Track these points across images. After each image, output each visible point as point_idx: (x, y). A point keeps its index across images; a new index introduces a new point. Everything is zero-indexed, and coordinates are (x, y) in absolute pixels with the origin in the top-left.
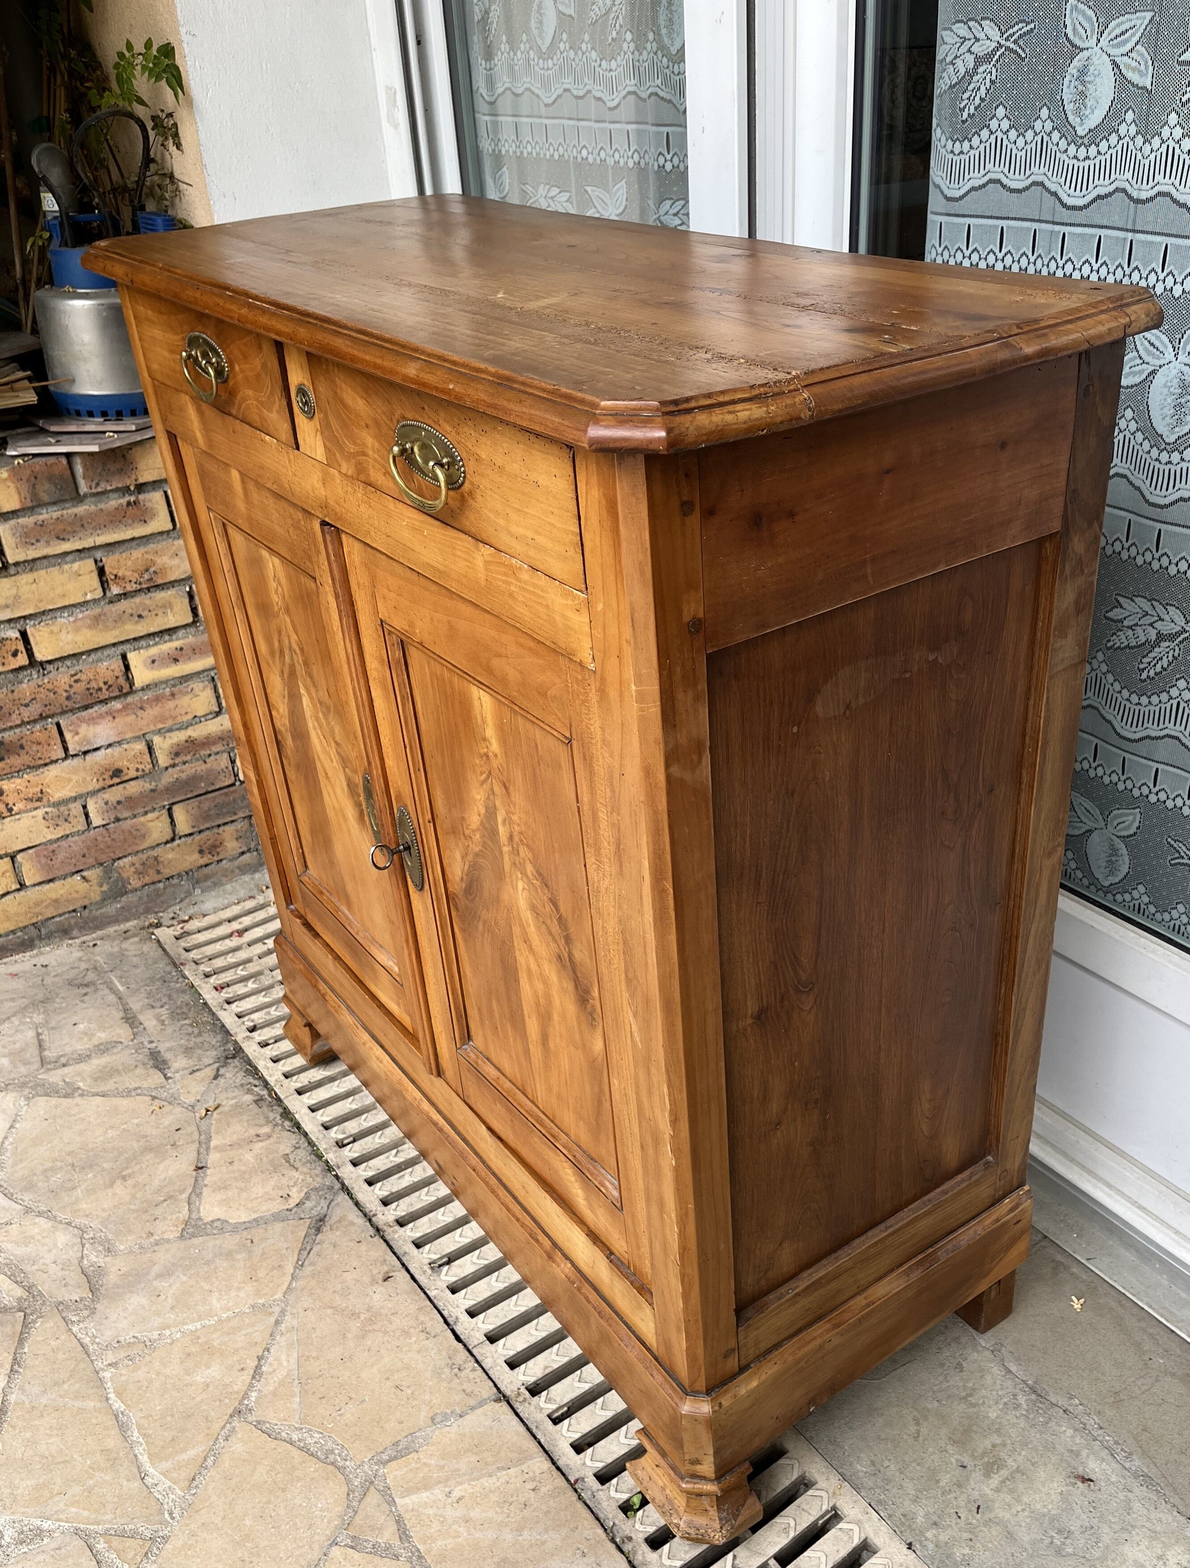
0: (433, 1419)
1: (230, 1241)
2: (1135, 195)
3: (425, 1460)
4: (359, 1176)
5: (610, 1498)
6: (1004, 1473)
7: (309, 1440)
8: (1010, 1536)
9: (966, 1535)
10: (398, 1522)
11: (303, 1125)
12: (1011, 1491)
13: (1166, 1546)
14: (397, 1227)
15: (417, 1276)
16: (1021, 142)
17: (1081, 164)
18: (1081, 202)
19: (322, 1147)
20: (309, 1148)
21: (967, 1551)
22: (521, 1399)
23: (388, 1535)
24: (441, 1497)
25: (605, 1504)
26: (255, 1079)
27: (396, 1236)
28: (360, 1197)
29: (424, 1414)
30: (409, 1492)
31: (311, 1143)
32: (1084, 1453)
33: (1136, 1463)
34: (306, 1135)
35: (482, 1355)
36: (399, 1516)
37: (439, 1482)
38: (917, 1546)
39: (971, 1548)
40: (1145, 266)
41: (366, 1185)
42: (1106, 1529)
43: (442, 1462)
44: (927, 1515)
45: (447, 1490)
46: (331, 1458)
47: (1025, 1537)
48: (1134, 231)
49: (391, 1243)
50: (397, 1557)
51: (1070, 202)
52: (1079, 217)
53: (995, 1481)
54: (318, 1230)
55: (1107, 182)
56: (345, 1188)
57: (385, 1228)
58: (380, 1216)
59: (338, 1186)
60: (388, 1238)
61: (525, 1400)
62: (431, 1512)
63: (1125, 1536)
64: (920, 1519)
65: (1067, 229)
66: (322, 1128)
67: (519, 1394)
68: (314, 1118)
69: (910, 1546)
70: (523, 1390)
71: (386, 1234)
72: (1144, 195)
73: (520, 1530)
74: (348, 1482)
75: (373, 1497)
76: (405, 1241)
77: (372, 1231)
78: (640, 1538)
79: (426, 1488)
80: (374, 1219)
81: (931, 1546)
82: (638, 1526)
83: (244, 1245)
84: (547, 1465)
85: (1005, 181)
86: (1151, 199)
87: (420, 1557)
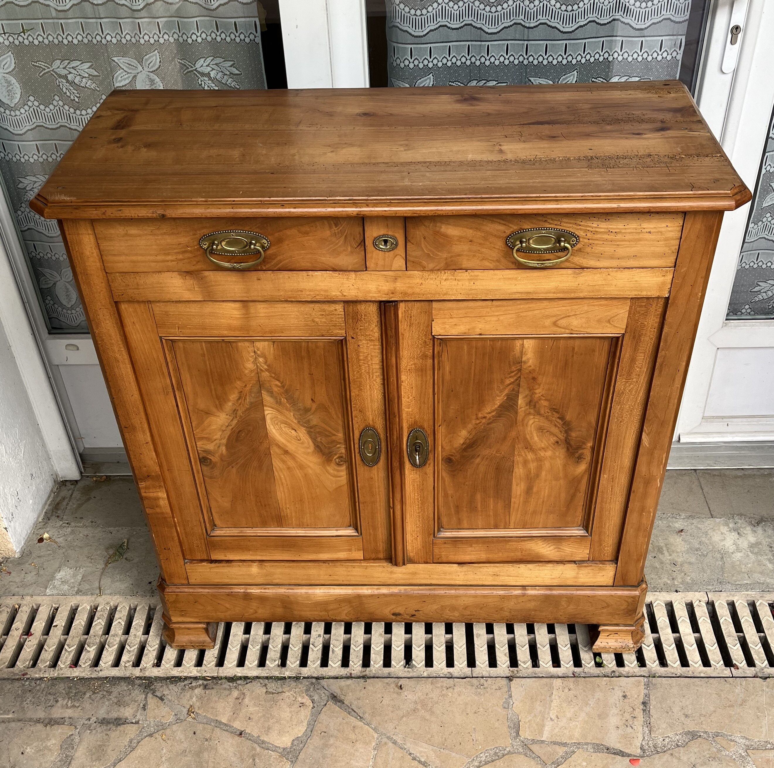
0: (505, 708)
1: (316, 741)
2: (527, 25)
3: (527, 720)
4: (315, 668)
5: (590, 668)
6: (664, 549)
7: (483, 759)
8: (690, 563)
9: (683, 574)
10: (554, 744)
11: (249, 675)
12: (673, 552)
13: (719, 529)
14: (368, 669)
15: (409, 676)
16: (456, 7)
17: (494, 15)
18: (495, 31)
19: (277, 674)
20: (270, 680)
21: (689, 578)
22: (516, 672)
23: (561, 751)
24: (551, 723)
25: (592, 671)
26: (183, 681)
27: (374, 672)
28: (332, 674)
29: (500, 710)
30: (541, 733)
31: (267, 678)
32: (671, 524)
33: (683, 515)
34: (258, 677)
35: (479, 674)
36: (551, 742)
37: (543, 721)
38: (679, 589)
39: (688, 576)
40: (536, 54)
41: (325, 668)
42: (703, 539)
43: (533, 715)
44: (668, 579)
45: (549, 719)
46: (500, 754)
47: (693, 560)
48: (528, 40)
49: (377, 675)
50: (574, 752)
51: (490, 31)
52: (495, 37)
53: (666, 552)
54: (342, 702)
55: (509, 20)
56: (317, 678)
57: (364, 674)
58: (353, 672)
59: (314, 680)
60: (372, 675)
61: (517, 671)
62: (557, 730)
63: (709, 536)
64: (669, 582)
65: (489, 43)
66: (260, 668)
67: (513, 672)
68: (249, 668)
69: (677, 591)
70: (511, 669)
71: (369, 675)
72: (532, 25)
73: (587, 704)
74: (520, 753)
75: (535, 748)
76: (380, 670)
77: (362, 680)
78: (615, 668)
79: (543, 726)
80: (353, 676)
81: (681, 586)
82: (610, 666)
83: (324, 736)
84: (559, 680)
85: (449, 25)
86: (536, 26)
87: (579, 744)
